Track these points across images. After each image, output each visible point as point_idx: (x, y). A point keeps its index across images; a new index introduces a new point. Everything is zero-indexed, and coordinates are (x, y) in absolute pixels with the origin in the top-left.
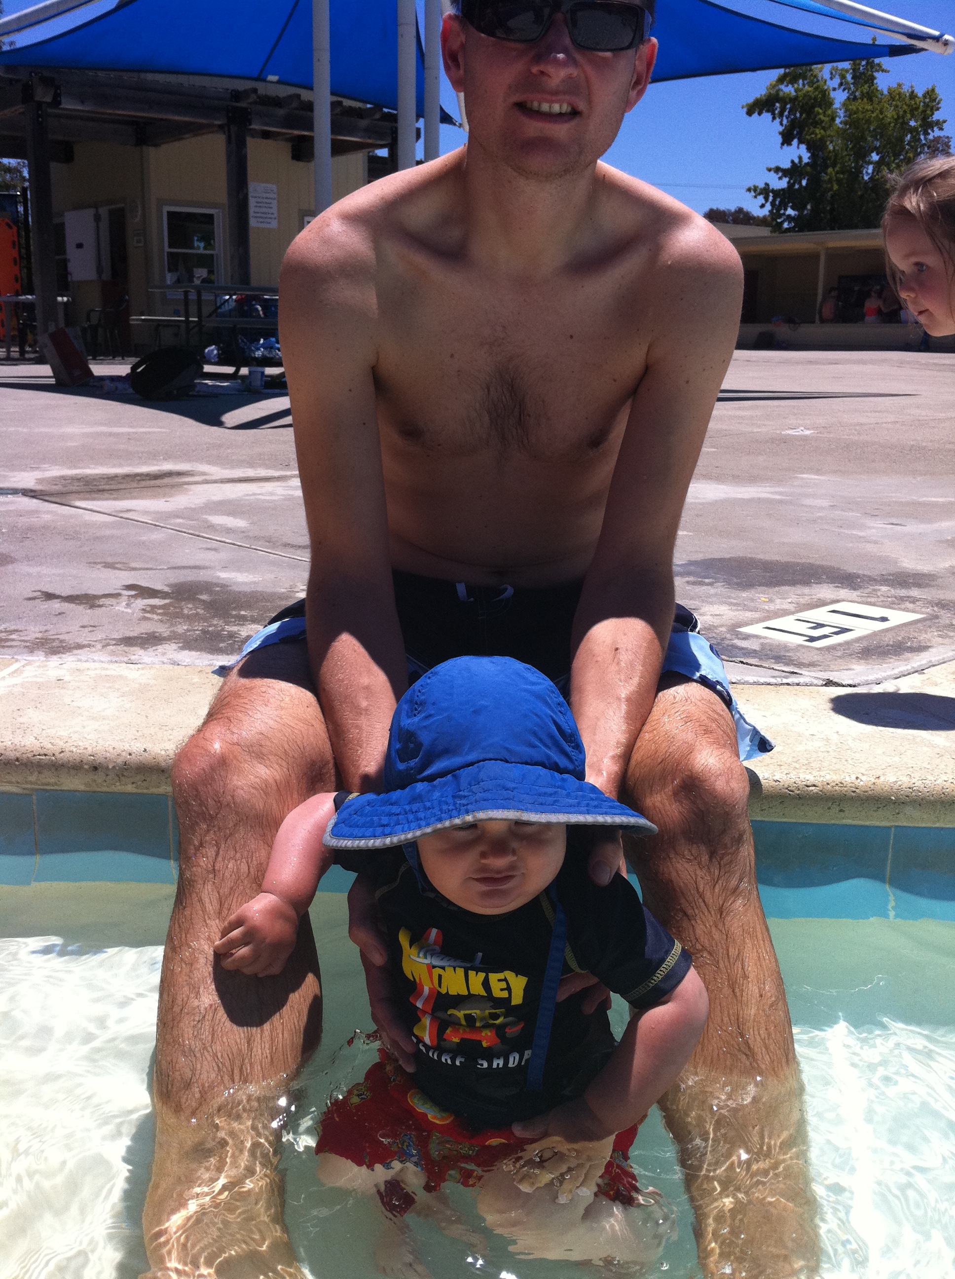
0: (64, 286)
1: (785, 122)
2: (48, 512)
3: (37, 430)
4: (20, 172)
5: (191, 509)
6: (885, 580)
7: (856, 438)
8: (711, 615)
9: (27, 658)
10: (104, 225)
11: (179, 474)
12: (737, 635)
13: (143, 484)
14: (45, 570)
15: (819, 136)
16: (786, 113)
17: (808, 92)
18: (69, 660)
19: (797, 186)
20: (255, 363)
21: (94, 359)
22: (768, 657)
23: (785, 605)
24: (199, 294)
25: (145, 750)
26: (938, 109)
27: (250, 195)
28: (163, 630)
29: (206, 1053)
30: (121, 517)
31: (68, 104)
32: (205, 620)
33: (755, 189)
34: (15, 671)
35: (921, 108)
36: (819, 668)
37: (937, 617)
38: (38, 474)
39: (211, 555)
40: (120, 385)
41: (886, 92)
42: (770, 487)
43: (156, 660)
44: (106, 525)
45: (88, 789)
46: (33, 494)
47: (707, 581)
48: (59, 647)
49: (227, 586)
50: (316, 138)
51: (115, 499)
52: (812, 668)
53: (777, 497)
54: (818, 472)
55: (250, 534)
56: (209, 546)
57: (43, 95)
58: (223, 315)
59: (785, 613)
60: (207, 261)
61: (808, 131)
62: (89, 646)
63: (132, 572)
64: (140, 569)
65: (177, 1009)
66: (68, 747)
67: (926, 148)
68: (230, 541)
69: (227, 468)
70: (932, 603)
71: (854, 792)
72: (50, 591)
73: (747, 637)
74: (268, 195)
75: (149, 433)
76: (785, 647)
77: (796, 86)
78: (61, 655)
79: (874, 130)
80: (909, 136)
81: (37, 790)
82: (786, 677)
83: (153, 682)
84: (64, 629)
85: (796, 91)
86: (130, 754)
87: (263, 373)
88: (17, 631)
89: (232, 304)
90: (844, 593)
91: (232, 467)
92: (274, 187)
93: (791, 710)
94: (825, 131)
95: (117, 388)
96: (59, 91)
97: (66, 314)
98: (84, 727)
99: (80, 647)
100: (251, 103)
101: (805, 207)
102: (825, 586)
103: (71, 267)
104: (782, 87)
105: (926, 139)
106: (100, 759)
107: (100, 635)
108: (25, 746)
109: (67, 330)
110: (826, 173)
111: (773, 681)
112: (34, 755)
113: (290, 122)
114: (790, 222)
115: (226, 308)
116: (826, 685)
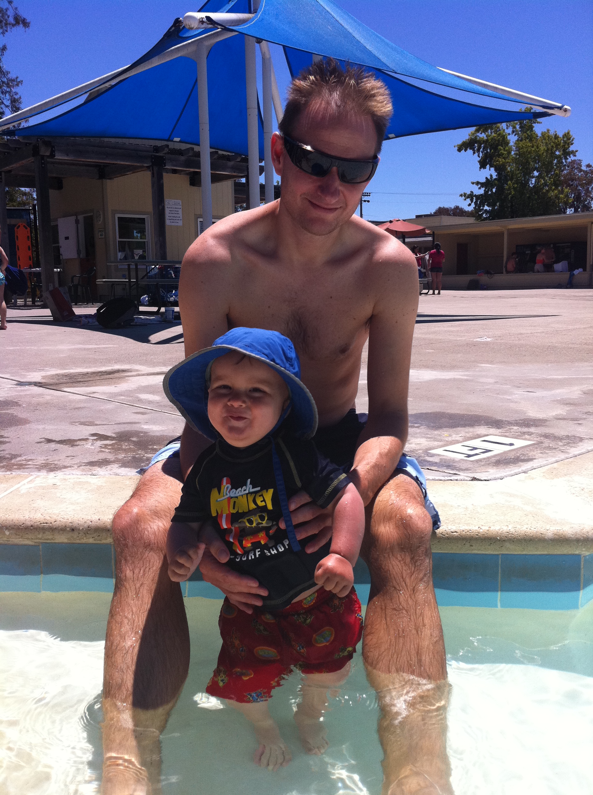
0: (58, 262)
1: (481, 155)
2: (49, 395)
3: (42, 348)
4: (32, 195)
5: (130, 391)
6: (517, 423)
7: (517, 342)
8: (415, 444)
9: (37, 474)
10: (81, 226)
11: (123, 371)
12: (428, 454)
13: (103, 377)
14: (47, 427)
15: (501, 163)
16: (481, 150)
17: (494, 137)
18: (60, 474)
19: (490, 193)
20: (170, 304)
21: (76, 304)
22: (443, 466)
23: (458, 438)
24: (136, 265)
25: (99, 519)
26: (572, 144)
27: (166, 207)
28: (111, 457)
29: (129, 670)
30: (90, 397)
31: (59, 157)
32: (134, 451)
33: (465, 194)
34: (31, 480)
35: (562, 144)
36: (470, 471)
37: (542, 443)
38: (43, 374)
39: (140, 416)
40: (90, 320)
41: (540, 135)
42: (462, 372)
43: (107, 473)
44: (80, 401)
45: (69, 542)
46: (40, 385)
47: (416, 425)
48: (54, 468)
49: (147, 433)
50: (202, 174)
51: (87, 386)
52: (466, 471)
53: (465, 378)
54: (491, 362)
55: (162, 404)
56: (138, 411)
57: (45, 151)
58: (151, 277)
59: (458, 442)
60: (141, 246)
61: (495, 160)
62: (70, 467)
63: (95, 427)
64: (100, 425)
65: (114, 648)
66: (59, 519)
67: (567, 168)
68: (150, 408)
69: (151, 367)
70: (541, 436)
71: (477, 535)
72: (50, 438)
73: (433, 455)
74: (177, 207)
75: (107, 348)
76: (454, 461)
77: (487, 133)
78: (55, 472)
79: (534, 158)
80: (556, 160)
81: (42, 543)
82: (450, 476)
83: (104, 484)
84: (57, 458)
85: (487, 136)
86: (91, 522)
87: (173, 311)
88: (31, 460)
89: (157, 270)
90: (492, 431)
91: (154, 366)
92: (180, 201)
93: (450, 493)
94: (505, 159)
95: (89, 322)
96: (54, 149)
97: (59, 278)
98: (67, 508)
99: (65, 467)
100: (165, 153)
101: (495, 205)
102: (482, 427)
103: (62, 250)
104: (478, 134)
105: (566, 162)
106: (75, 525)
107: (76, 461)
108: (36, 519)
109: (60, 289)
110: (507, 184)
111: (443, 478)
112: (41, 524)
113: (188, 164)
114: (486, 214)
115: (153, 273)
116: (472, 480)
